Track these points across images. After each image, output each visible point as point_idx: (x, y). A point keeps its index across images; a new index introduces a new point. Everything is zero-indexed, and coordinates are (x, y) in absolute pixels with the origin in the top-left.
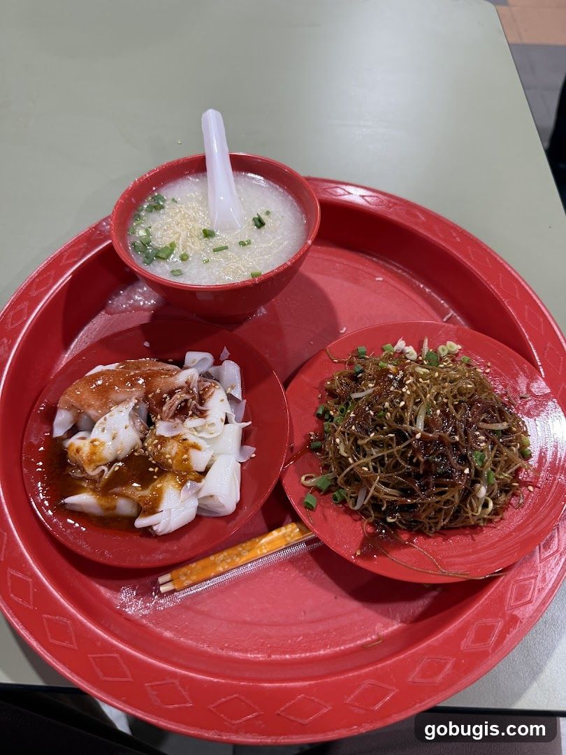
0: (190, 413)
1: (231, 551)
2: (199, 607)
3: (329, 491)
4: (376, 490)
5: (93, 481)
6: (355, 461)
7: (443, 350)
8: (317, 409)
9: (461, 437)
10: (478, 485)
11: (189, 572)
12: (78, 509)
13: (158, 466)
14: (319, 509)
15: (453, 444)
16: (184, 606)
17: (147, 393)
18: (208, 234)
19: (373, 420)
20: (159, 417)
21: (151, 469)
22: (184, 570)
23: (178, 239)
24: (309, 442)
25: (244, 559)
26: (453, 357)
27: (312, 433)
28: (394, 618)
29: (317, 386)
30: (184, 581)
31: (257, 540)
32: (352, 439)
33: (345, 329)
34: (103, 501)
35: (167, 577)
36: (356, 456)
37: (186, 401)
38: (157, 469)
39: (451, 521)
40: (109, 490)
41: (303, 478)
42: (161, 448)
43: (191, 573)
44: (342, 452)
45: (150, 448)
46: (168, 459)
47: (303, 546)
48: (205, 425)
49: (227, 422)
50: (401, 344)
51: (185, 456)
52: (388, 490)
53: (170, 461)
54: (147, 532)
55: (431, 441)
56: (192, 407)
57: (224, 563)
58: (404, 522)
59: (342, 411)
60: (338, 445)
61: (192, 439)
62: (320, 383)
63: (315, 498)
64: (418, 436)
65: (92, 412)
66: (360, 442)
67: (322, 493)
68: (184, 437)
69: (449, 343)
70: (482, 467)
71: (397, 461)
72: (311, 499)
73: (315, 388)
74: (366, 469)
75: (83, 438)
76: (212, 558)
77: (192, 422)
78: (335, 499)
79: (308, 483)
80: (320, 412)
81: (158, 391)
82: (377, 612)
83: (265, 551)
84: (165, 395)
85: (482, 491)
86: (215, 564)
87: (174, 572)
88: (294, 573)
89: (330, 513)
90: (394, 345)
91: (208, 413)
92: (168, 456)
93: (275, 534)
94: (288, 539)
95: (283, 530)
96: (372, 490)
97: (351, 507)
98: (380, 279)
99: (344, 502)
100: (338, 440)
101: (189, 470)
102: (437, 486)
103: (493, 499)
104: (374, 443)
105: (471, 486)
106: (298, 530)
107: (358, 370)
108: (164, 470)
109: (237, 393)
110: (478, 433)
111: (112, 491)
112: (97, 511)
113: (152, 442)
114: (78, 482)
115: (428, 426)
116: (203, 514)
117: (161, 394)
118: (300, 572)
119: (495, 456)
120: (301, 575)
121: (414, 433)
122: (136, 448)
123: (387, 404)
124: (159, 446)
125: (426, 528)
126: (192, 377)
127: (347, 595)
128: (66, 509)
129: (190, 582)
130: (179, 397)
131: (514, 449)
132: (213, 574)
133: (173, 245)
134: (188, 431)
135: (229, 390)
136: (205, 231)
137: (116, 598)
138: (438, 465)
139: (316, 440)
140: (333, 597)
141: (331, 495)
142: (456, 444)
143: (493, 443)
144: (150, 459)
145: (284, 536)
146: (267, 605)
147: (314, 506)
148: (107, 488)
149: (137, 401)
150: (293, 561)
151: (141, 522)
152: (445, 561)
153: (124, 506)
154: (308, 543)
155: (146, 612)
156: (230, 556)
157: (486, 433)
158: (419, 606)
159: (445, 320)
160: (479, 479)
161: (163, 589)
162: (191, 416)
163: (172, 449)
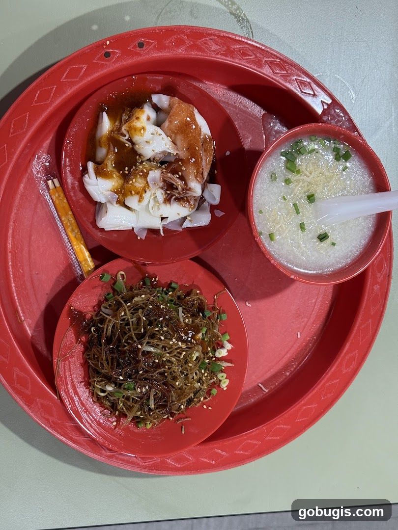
0: (169, 192)
1: (75, 224)
2: (39, 205)
3: (114, 290)
4: (110, 321)
5: (119, 129)
6: (128, 307)
7: (222, 376)
8: (176, 283)
9: (142, 375)
10: (113, 386)
11: (61, 198)
12: (100, 121)
13: (129, 173)
14: (101, 283)
15: (138, 370)
16: (40, 197)
17: (181, 160)
18: (311, 198)
19: (156, 320)
20: (164, 170)
21: (127, 168)
22: (62, 195)
23: (306, 175)
24: (150, 277)
25: (70, 234)
26: (217, 384)
27: (157, 279)
28: (34, 331)
29: (195, 283)
30: (55, 195)
31: (82, 242)
32: (144, 306)
33: (250, 305)
34: (104, 139)
35: (57, 184)
36: (132, 308)
37: (177, 189)
38: (127, 172)
39: (92, 368)
40: (112, 142)
41: (123, 273)
42: (139, 175)
43: (60, 200)
44: (136, 299)
45: (141, 167)
46: (132, 180)
47: (79, 273)
48: (159, 203)
49: (163, 219)
50: (229, 346)
51: (133, 193)
52: (110, 328)
53: (131, 182)
54: (85, 170)
55: (137, 355)
56: (173, 193)
57: (67, 221)
58: (93, 339)
59: (172, 301)
60: (141, 296)
61: (147, 196)
62: (197, 286)
63: (108, 281)
64: (139, 346)
65: (166, 124)
66: (140, 311)
67: (112, 285)
68: (147, 190)
69: (227, 381)
70: (124, 389)
71: (126, 334)
72: (107, 278)
73: (193, 281)
74: (123, 314)
75: (148, 119)
76: (70, 213)
77: (160, 195)
78: (108, 294)
79: (119, 277)
80: (173, 285)
81: (184, 168)
82: (38, 320)
83: (75, 247)
84: (180, 173)
85: (110, 388)
86: (67, 214)
87: (61, 188)
88: (62, 267)
89: (98, 291)
90: (229, 341)
91: (168, 205)
92: (134, 180)
93: (87, 254)
94: (83, 263)
95: (89, 259)
96: (109, 317)
97: (103, 305)
98: (299, 336)
99: (106, 300)
100: (143, 296)
101: (125, 195)
102: (112, 359)
103: (106, 396)
104: (139, 319)
105: (113, 381)
106: (90, 269)
107: (206, 313)
108: (126, 178)
109: (187, 224)
110: (147, 387)
111: (111, 144)
112: (98, 135)
113: (145, 168)
114: (118, 118)
115: (147, 354)
116: (97, 206)
117: (182, 171)
118: (63, 271)
119: (133, 399)
120: (61, 271)
121: (141, 345)
122: (142, 157)
123: (165, 329)
124: (141, 174)
125: (88, 352)
126: (194, 192)
127: (49, 301)
128: (99, 112)
129: (54, 199)
130: (179, 184)
131: (139, 413)
132: (60, 214)
133: (298, 172)
134: (153, 192)
135: (189, 218)
136: (313, 195)
137: (43, 151)
138: (124, 359)
139: (151, 282)
140: (48, 293)
141: (111, 291)
142: (137, 372)
143: (141, 398)
144: (134, 167)
145: (86, 260)
146: (41, 250)
147: (103, 280)
148: (113, 140)
149: (175, 154)
150: (69, 267)
151: (91, 165)
152: (67, 362)
153: (102, 152)
154: (82, 276)
155: (35, 173)
156: (71, 224)
157: (147, 394)
158: (42, 347)
159: (260, 385)
160: (118, 386)
161: (50, 182)
162: (166, 193)
163: (139, 183)
